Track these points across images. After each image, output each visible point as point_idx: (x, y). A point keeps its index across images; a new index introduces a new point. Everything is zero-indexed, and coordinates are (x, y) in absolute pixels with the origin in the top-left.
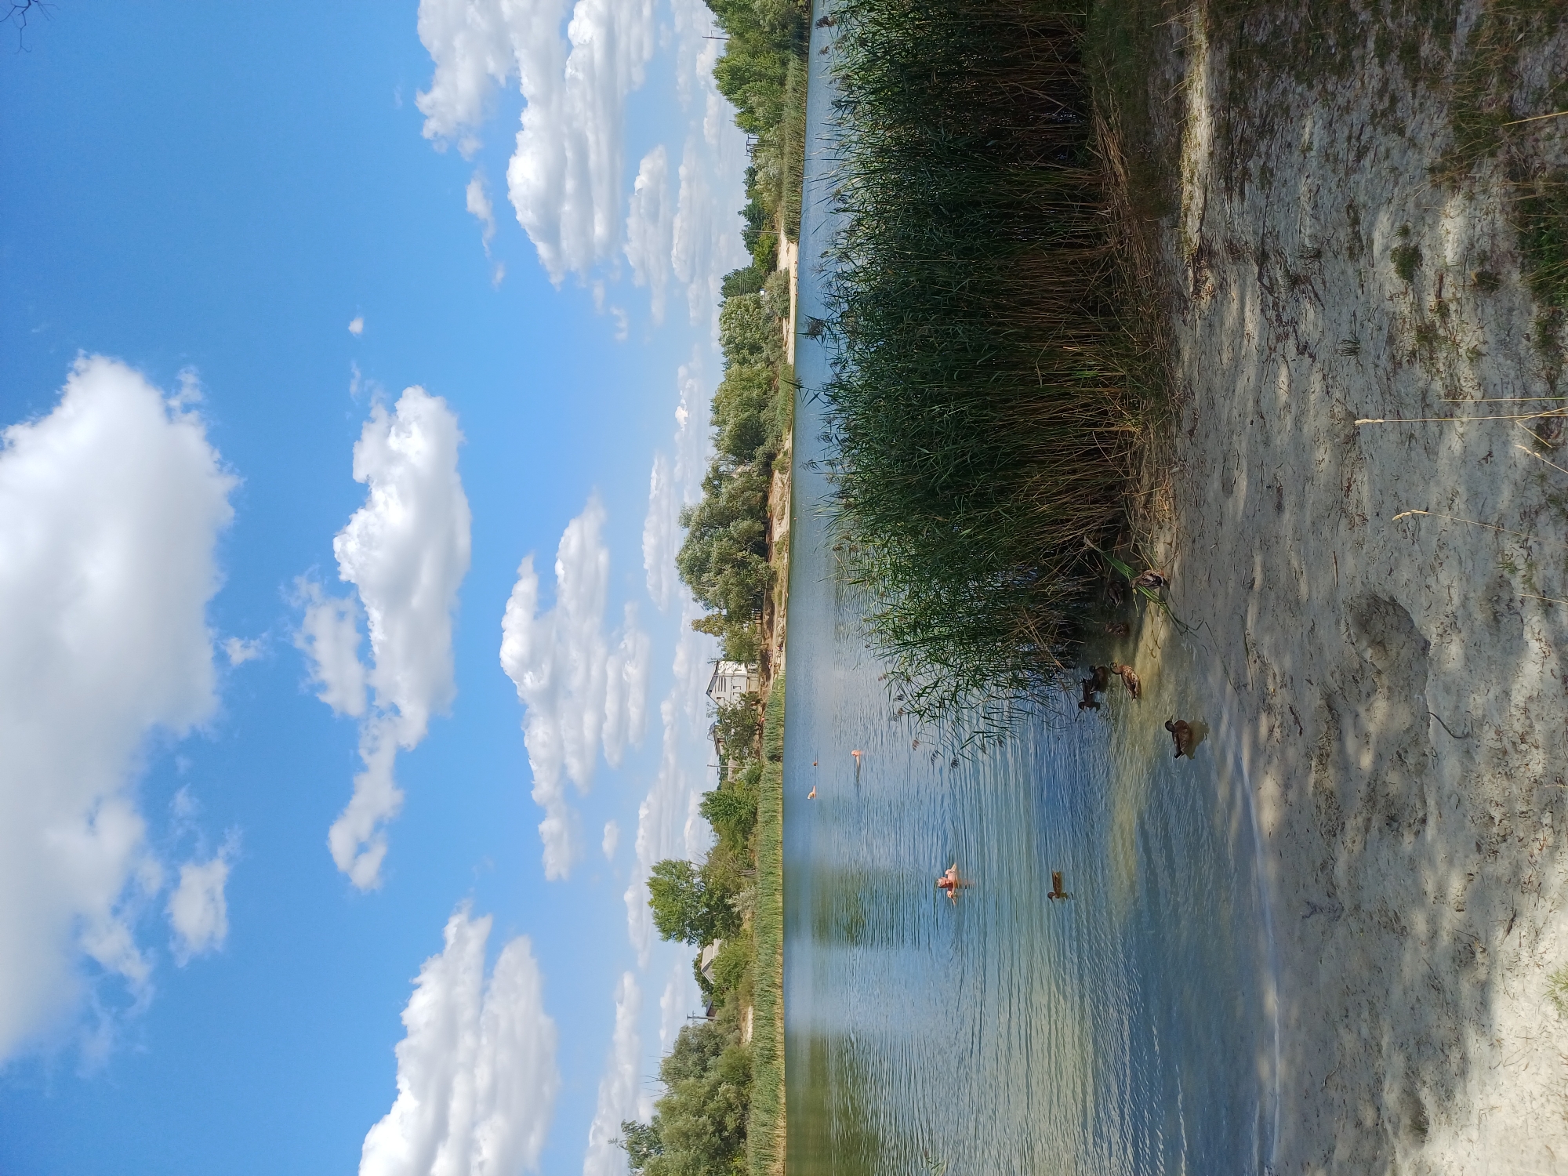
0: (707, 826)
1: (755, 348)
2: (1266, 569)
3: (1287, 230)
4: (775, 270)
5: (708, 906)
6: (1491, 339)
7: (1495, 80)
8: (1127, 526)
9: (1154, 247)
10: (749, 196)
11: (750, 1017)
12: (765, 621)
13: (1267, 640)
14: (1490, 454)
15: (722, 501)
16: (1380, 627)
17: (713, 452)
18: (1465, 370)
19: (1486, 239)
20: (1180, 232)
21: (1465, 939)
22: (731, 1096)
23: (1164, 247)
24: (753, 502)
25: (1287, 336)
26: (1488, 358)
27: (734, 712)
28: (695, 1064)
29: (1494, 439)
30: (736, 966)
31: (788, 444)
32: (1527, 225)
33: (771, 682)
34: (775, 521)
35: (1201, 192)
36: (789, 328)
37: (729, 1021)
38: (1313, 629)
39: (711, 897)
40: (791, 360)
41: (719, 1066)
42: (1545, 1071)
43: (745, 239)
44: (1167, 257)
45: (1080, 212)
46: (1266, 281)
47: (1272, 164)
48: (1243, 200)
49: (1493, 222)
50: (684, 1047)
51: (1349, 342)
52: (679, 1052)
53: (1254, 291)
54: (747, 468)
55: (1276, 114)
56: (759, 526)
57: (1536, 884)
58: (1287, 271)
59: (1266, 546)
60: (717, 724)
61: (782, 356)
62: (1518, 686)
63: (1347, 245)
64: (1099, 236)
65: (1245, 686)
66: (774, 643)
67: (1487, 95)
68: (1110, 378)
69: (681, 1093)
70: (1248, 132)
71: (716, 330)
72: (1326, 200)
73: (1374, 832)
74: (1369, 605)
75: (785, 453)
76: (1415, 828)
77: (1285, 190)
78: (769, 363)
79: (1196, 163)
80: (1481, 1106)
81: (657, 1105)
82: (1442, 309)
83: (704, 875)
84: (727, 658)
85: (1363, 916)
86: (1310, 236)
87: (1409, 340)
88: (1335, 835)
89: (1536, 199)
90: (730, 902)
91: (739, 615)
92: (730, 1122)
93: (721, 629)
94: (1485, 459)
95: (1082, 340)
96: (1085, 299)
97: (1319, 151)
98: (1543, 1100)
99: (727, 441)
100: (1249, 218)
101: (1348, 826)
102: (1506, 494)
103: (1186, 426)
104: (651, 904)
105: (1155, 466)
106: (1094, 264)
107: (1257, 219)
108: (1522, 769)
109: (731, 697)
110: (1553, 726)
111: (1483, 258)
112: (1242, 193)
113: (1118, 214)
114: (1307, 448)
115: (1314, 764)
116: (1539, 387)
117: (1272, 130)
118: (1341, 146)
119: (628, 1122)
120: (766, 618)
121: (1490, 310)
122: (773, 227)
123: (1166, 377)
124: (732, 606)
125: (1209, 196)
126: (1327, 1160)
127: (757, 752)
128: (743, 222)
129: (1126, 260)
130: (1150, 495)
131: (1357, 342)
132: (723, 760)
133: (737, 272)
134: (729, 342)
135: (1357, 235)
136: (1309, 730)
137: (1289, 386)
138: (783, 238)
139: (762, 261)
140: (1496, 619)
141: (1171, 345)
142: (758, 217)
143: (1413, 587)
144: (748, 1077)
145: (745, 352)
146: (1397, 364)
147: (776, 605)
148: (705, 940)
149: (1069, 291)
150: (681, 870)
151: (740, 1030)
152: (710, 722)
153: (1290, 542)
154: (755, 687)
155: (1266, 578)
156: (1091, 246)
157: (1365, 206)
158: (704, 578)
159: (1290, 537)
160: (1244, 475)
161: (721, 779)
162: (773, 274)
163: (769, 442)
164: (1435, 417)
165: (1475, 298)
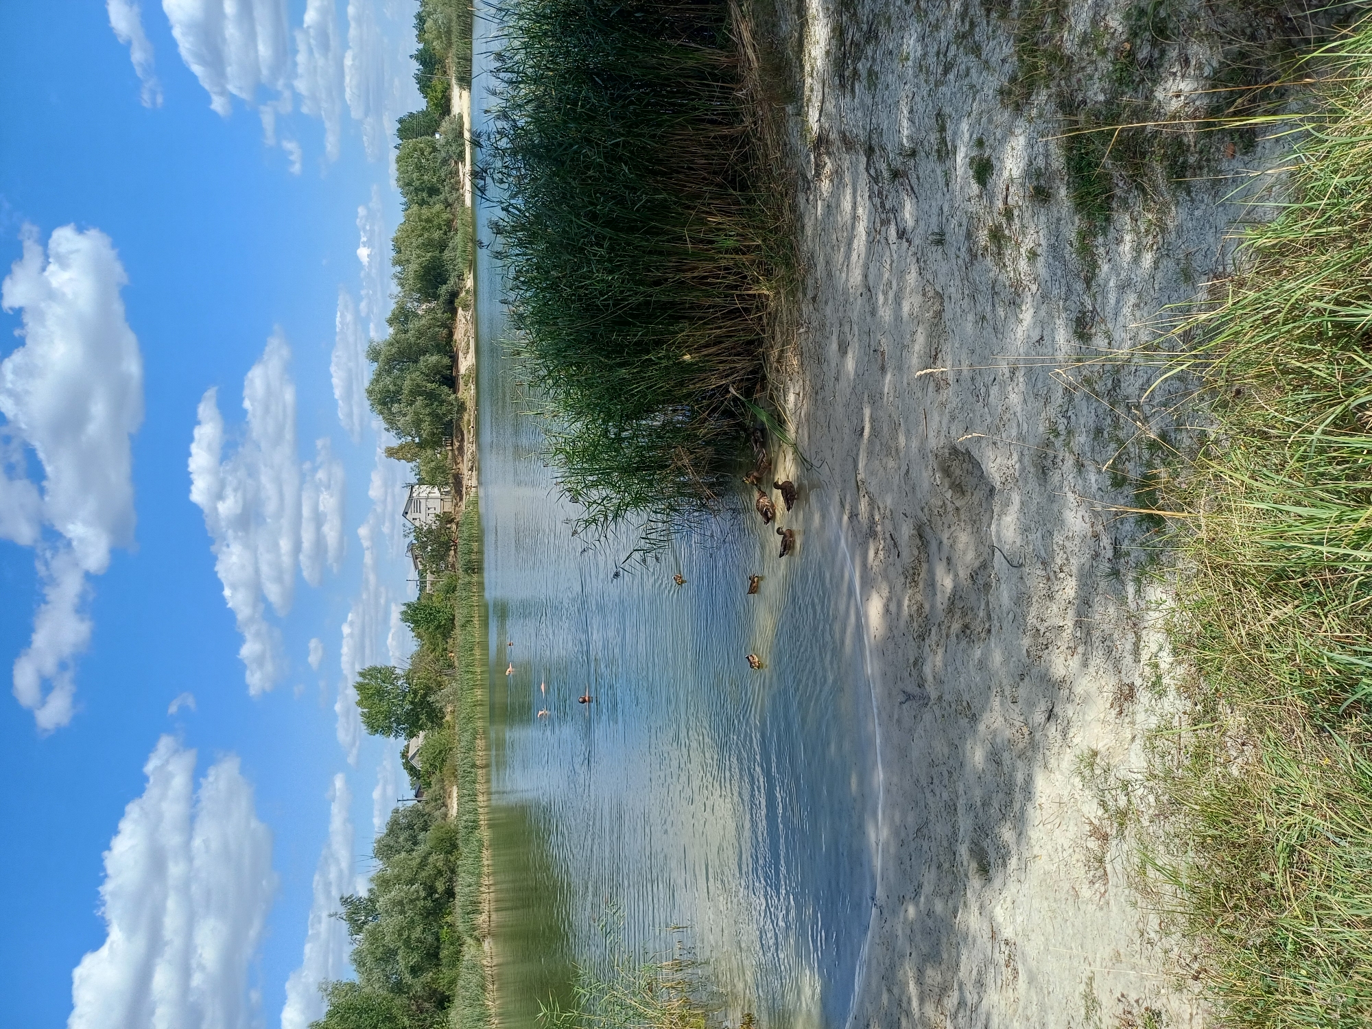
0: (409, 632)
1: (433, 191)
2: (873, 420)
3: (889, 129)
4: (449, 115)
5: (412, 703)
6: (1043, 242)
7: (1049, 20)
8: (764, 377)
9: (782, 130)
10: (420, 41)
11: (455, 795)
12: (455, 447)
13: (874, 480)
14: (1042, 338)
15: (410, 337)
16: (958, 472)
17: (395, 289)
18: (1024, 267)
19: (1041, 157)
20: (803, 121)
21: (1018, 725)
22: (440, 865)
23: (790, 131)
24: (440, 338)
25: (889, 221)
26: (1042, 258)
27: (430, 531)
28: (407, 840)
29: (1045, 326)
30: (440, 752)
31: (469, 283)
32: (1071, 150)
33: (464, 500)
34: (461, 355)
35: (821, 85)
36: (465, 172)
37: (436, 800)
38: (908, 471)
39: (415, 697)
40: (468, 202)
41: (427, 840)
42: (1073, 828)
43: (418, 83)
44: (793, 141)
45: (720, 92)
46: (872, 172)
47: (877, 68)
48: (854, 97)
49: (1047, 144)
50: (394, 828)
51: (937, 234)
52: (390, 832)
53: (863, 179)
54: (433, 306)
55: (880, 23)
56: (446, 361)
57: (1068, 683)
58: (889, 165)
59: (873, 401)
60: (414, 542)
61: (461, 199)
62: (1059, 527)
63: (936, 147)
64: (737, 115)
65: (857, 516)
66: (464, 468)
67: (1043, 33)
68: (748, 247)
69: (394, 867)
70: (857, 36)
71: (393, 169)
72: (920, 106)
73: (953, 638)
74: (950, 454)
75: (468, 292)
76: (982, 636)
77: (887, 93)
78: (448, 205)
79: (815, 59)
80: (1027, 855)
81: (372, 880)
82: (1008, 214)
83: (408, 678)
84: (421, 482)
85: (944, 704)
86: (907, 137)
87: (983, 237)
88: (924, 640)
90: (432, 700)
91: (431, 442)
92: (440, 886)
93: (414, 456)
94: (1038, 341)
95: (723, 209)
96: (726, 172)
97: (914, 62)
98: (1071, 850)
99: (411, 280)
100: (858, 114)
101: (934, 632)
103: (810, 294)
104: (359, 704)
105: (785, 326)
106: (733, 140)
107: (865, 116)
108: (1060, 593)
109: (426, 517)
110: (1083, 561)
111: (1039, 174)
112: (853, 91)
113: (752, 97)
114: (904, 319)
115: (908, 581)
116: (1079, 286)
117: (876, 37)
118: (931, 60)
119: (346, 895)
120: (457, 444)
121: (1043, 218)
122: (445, 72)
123: (794, 248)
124: (424, 434)
125: (826, 90)
126: (917, 894)
127: (453, 566)
128: (415, 66)
129: (759, 139)
130: (782, 351)
131: (942, 234)
132: (422, 574)
133: (411, 115)
134: (407, 184)
135: (943, 141)
136: (904, 554)
137: (890, 263)
138: (455, 85)
139: (436, 105)
140: (1043, 472)
141: (797, 221)
142: (429, 62)
143: (983, 444)
144: (455, 846)
145: (425, 195)
146: (974, 256)
147: (465, 432)
148: (411, 732)
149: (711, 164)
150: (386, 674)
151: (446, 806)
152: (408, 541)
153: (891, 399)
154: (448, 507)
155: (873, 428)
156: (730, 124)
157: (950, 116)
158: (395, 408)
159: (892, 394)
160: (856, 339)
161: (420, 590)
162: (447, 118)
163: (452, 281)
164: (1002, 304)
165: (1032, 207)
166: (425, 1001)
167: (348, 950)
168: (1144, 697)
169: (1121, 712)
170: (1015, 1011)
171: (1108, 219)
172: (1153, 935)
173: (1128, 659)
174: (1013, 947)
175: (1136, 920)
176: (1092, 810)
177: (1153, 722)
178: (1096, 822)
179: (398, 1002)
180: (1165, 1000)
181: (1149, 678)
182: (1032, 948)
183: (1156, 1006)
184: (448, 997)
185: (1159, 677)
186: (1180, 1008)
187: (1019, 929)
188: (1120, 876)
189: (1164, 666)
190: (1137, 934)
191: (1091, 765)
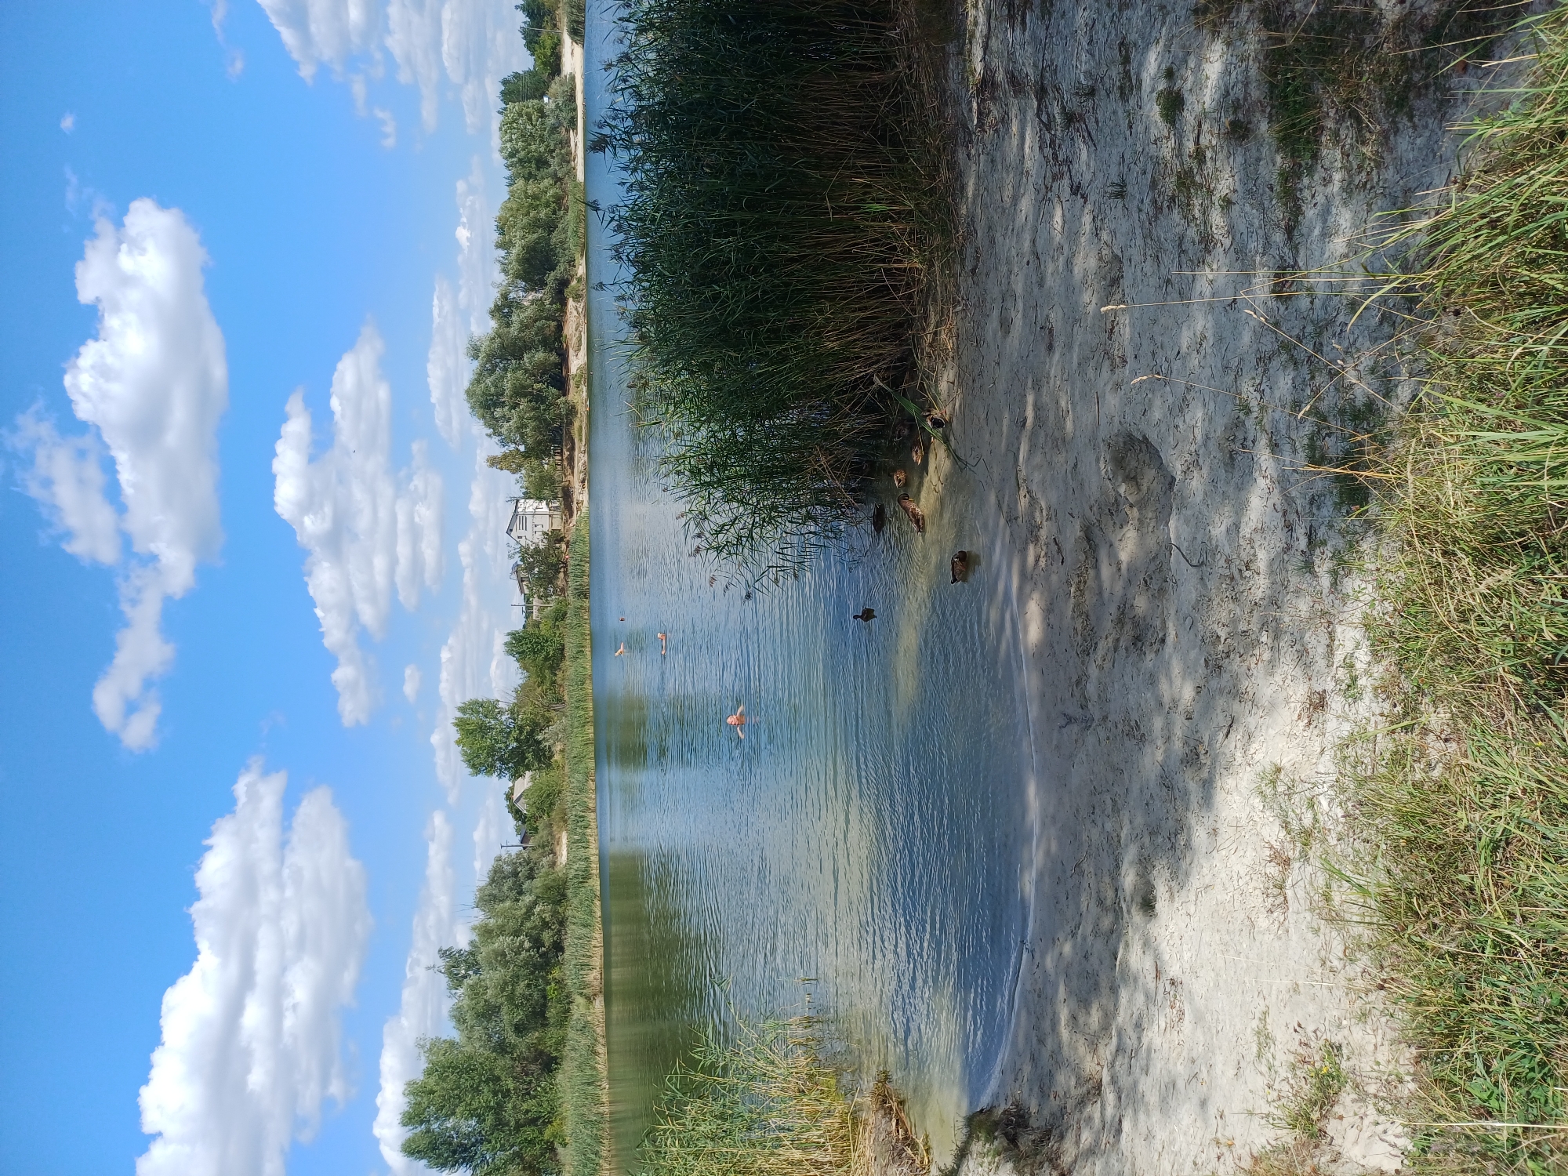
0: (513, 664)
1: (542, 163)
2: (1037, 408)
3: (1064, 64)
4: (559, 75)
5: (517, 740)
6: (1240, 188)
8: (914, 364)
9: (941, 74)
11: (564, 841)
12: (565, 457)
13: (1037, 477)
14: (1234, 301)
15: (514, 330)
16: (1134, 464)
17: (501, 278)
18: (1217, 219)
19: (1240, 85)
20: (965, 60)
21: (1192, 743)
22: (547, 916)
23: (950, 75)
24: (547, 332)
25: (1062, 177)
26: (1237, 207)
27: (537, 551)
28: (511, 889)
29: (1238, 286)
30: (549, 795)
31: (581, 270)
32: (1275, 75)
33: (575, 517)
34: (571, 352)
35: (985, 18)
36: (577, 141)
37: (544, 847)
38: (1076, 465)
39: (521, 733)
40: (580, 177)
41: (533, 888)
42: (1250, 854)
43: (525, 38)
44: (953, 86)
45: (870, 32)
46: (1044, 118)
48: (1024, 30)
49: (1247, 70)
50: (497, 876)
51: (1117, 185)
52: (493, 881)
53: (1033, 127)
54: (540, 295)
56: (554, 358)
57: (1251, 694)
58: (1064, 108)
59: (1037, 386)
60: (519, 564)
61: (571, 172)
62: (1247, 519)
63: (1118, 84)
64: (888, 59)
65: (1016, 519)
66: (576, 480)
68: (898, 213)
69: (496, 916)
71: (496, 140)
72: (1101, 36)
73: (1122, 652)
74: (1125, 443)
75: (579, 280)
76: (1155, 647)
77: (1063, 22)
78: (558, 180)
80: (1198, 886)
81: (474, 929)
82: (1199, 156)
83: (512, 713)
84: (527, 496)
85: (1110, 725)
86: (1085, 72)
87: (1170, 184)
88: (1088, 654)
89: (1285, 48)
90: (540, 737)
91: (537, 451)
92: (547, 937)
93: (520, 466)
94: (1230, 305)
95: (871, 171)
96: (875, 126)
98: (1248, 877)
99: (515, 266)
100: (1029, 49)
101: (1100, 646)
102: (1247, 337)
103: (969, 266)
104: (458, 742)
105: (940, 304)
106: (883, 89)
107: (1037, 50)
108: (1245, 594)
109: (533, 536)
110: (1272, 555)
111: (1236, 106)
112: (1023, 22)
113: (907, 36)
114: (1077, 290)
115: (1073, 590)
116: (1278, 237)
119: (445, 948)
120: (567, 453)
121: (1240, 159)
122: (555, 25)
123: (951, 212)
124: (529, 441)
125: (993, 23)
126: (1074, 935)
127: (563, 590)
128: (521, 18)
129: (914, 86)
130: (935, 334)
131: (1123, 185)
132: (527, 600)
133: (517, 76)
134: (512, 155)
135: (1127, 73)
136: (1069, 560)
137: (1063, 227)
138: (567, 39)
139: (545, 64)
140: (1231, 457)
141: (956, 180)
142: (537, 13)
143: (1163, 428)
144: (564, 897)
145: (531, 167)
146: (1159, 209)
147: (576, 441)
148: (516, 772)
149: (858, 117)
150: (488, 708)
151: (555, 854)
152: (512, 562)
153: (1058, 383)
154: (558, 525)
155: (1037, 417)
156: (881, 70)
157: (1135, 45)
158: (498, 413)
159: (1059, 377)
160: (1020, 316)
161: (526, 617)
162: (557, 78)
163: (561, 267)
164: (1189, 263)
165: (1228, 147)
166: (530, 1063)
167: (448, 1004)
168: (1336, 703)
169: (1310, 723)
170: (1179, 1055)
171: (1315, 156)
172: (1336, 963)
173: (1321, 663)
174: (1180, 986)
175: (1318, 948)
176: (1273, 833)
177: (1346, 728)
178: (1277, 846)
179: (501, 1062)
180: (1346, 1032)
181: (1343, 681)
182: (1198, 987)
183: (1337, 1039)
184: (556, 1058)
185: (1354, 679)
186: (1363, 1039)
187: (1187, 966)
188: (1302, 902)
189: (1360, 666)
190: (1318, 963)
191: (1273, 782)
